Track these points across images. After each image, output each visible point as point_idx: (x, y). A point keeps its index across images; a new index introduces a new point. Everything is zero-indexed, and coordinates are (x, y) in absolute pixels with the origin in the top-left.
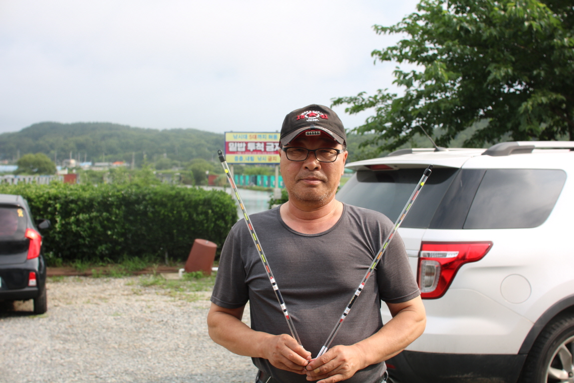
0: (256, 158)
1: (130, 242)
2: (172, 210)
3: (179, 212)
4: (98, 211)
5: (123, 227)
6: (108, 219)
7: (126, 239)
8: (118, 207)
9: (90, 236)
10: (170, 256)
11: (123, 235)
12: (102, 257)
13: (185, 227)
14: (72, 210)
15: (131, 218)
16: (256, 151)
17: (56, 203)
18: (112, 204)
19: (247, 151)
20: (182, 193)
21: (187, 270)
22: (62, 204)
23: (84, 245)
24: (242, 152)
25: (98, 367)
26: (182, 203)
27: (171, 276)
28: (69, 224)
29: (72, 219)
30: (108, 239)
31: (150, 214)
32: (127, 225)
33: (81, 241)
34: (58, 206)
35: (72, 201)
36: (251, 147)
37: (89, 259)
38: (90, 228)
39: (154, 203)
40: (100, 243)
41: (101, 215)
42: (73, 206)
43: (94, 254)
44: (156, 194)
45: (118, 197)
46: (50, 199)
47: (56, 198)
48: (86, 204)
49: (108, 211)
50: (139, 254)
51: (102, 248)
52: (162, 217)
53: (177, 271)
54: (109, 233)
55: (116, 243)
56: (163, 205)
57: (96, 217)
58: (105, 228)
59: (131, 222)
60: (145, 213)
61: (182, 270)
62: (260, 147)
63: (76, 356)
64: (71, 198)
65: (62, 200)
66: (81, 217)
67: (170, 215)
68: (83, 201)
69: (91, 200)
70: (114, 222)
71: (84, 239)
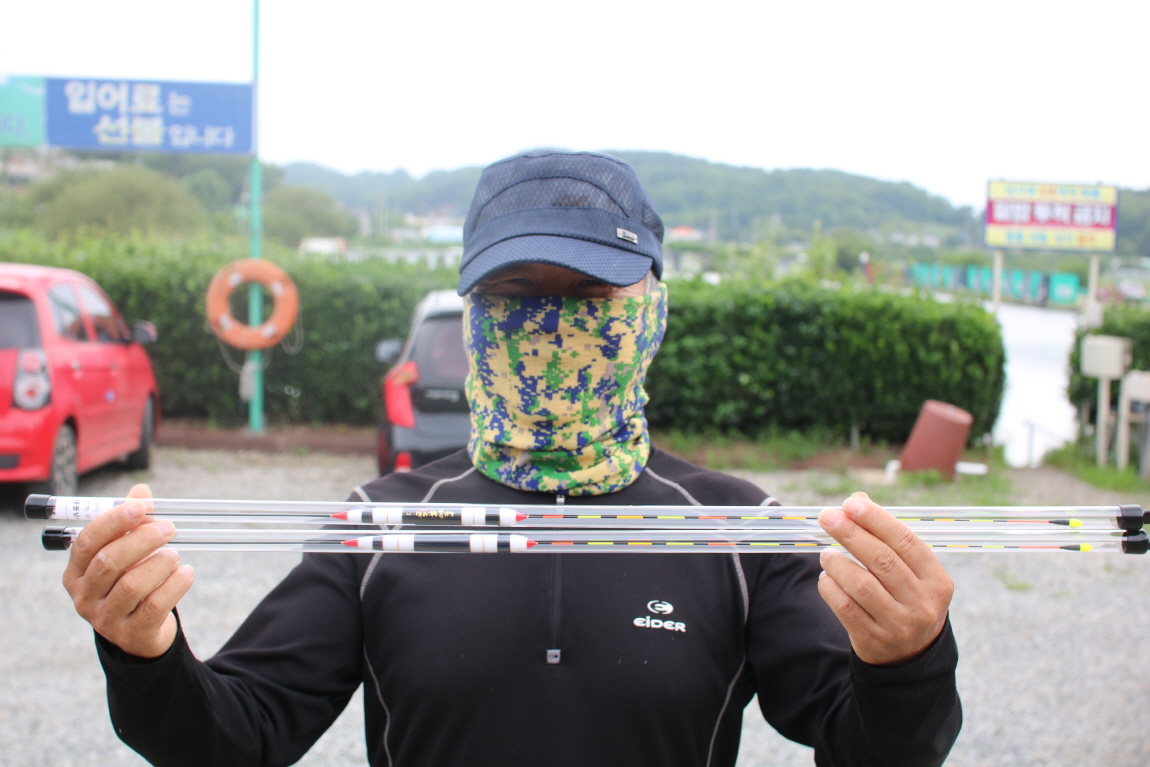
0: (1053, 238)
1: (784, 399)
2: (874, 339)
3: (890, 345)
4: (724, 332)
5: (772, 368)
6: (744, 351)
7: (778, 394)
8: (766, 328)
9: (706, 384)
10: (863, 433)
11: (771, 385)
12: (724, 428)
13: (900, 375)
15: (791, 350)
16: (1053, 222)
18: (751, 321)
19: (1033, 220)
20: (897, 305)
21: (906, 467)
23: (692, 402)
24: (1023, 224)
26: (897, 326)
27: (870, 477)
30: (740, 392)
31: (830, 346)
32: (782, 366)
33: (686, 393)
36: (1042, 213)
37: (699, 430)
38: (706, 367)
39: (840, 323)
40: (722, 397)
41: (729, 342)
43: (709, 421)
44: (843, 303)
45: (765, 307)
49: (742, 333)
50: (802, 424)
51: (727, 409)
52: (853, 350)
53: (882, 467)
54: (744, 379)
55: (756, 400)
56: (857, 326)
57: (718, 346)
58: (737, 369)
59: (790, 360)
60: (818, 343)
61: (893, 466)
62: (1062, 213)
66: (689, 342)
67: (871, 347)
68: (694, 310)
69: (711, 311)
70: (755, 358)
71: (692, 388)
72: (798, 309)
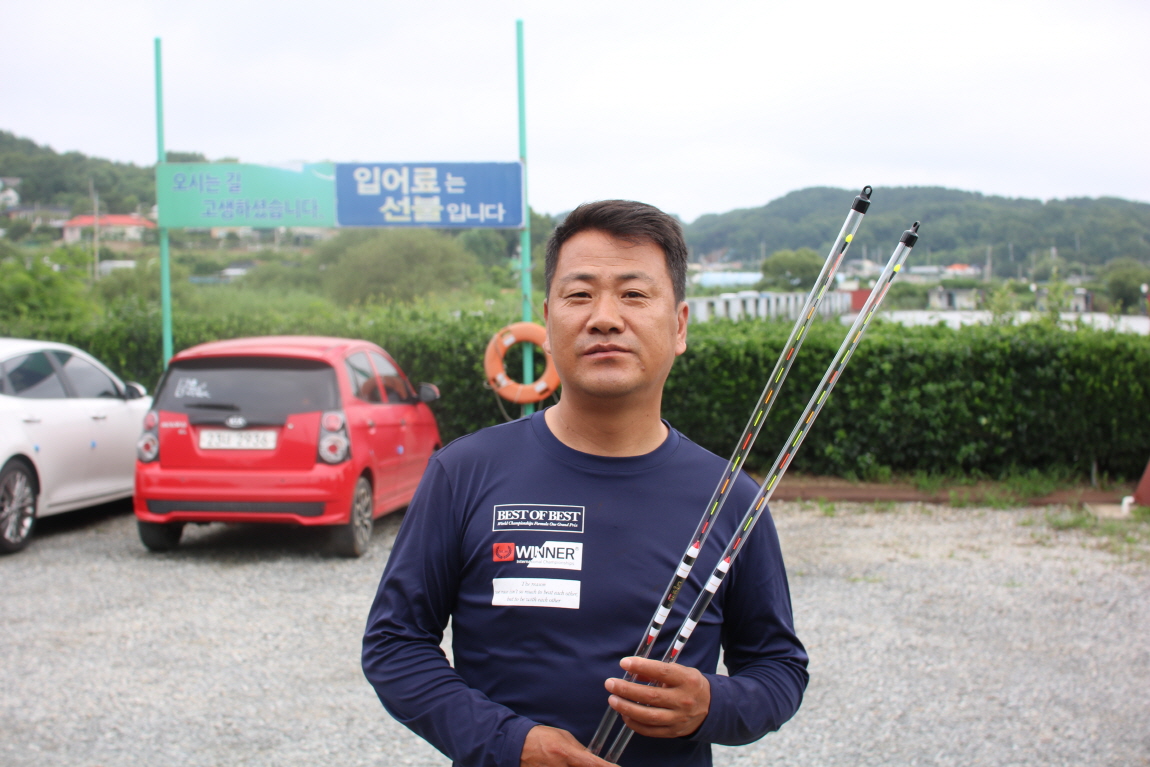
1: (1024, 439)
2: (1109, 379)
3: (1124, 385)
4: (962, 379)
5: (1011, 410)
6: (982, 395)
7: (1016, 433)
8: (1003, 373)
9: (947, 427)
10: (1101, 471)
11: (1011, 426)
12: (967, 467)
13: (1136, 413)
14: (913, 375)
15: (1028, 393)
17: (883, 362)
18: (990, 365)
20: (1131, 346)
21: (1138, 501)
22: (894, 363)
23: (935, 444)
25: (999, 686)
26: (1130, 366)
27: (1105, 511)
28: (906, 401)
29: (914, 393)
30: (981, 434)
31: (1065, 387)
32: (1019, 407)
33: (930, 436)
34: (887, 367)
35: (913, 359)
37: (943, 470)
38: (947, 411)
39: (1075, 365)
40: (964, 439)
41: (969, 386)
42: (915, 367)
43: (952, 461)
44: (1077, 346)
45: (1002, 352)
46: (871, 353)
47: (884, 351)
48: (939, 364)
49: (981, 379)
50: (1041, 463)
51: (968, 450)
52: (1089, 392)
53: (1119, 502)
54: (984, 421)
55: (996, 441)
56: (1092, 368)
57: (958, 390)
58: (976, 411)
59: (1026, 401)
60: (1055, 385)
61: (1128, 500)
63: (953, 662)
64: (911, 352)
65: (895, 356)
66: (930, 387)
67: (1106, 388)
68: (934, 357)
69: (951, 357)
70: (994, 401)
71: (934, 431)
72: (1033, 352)
